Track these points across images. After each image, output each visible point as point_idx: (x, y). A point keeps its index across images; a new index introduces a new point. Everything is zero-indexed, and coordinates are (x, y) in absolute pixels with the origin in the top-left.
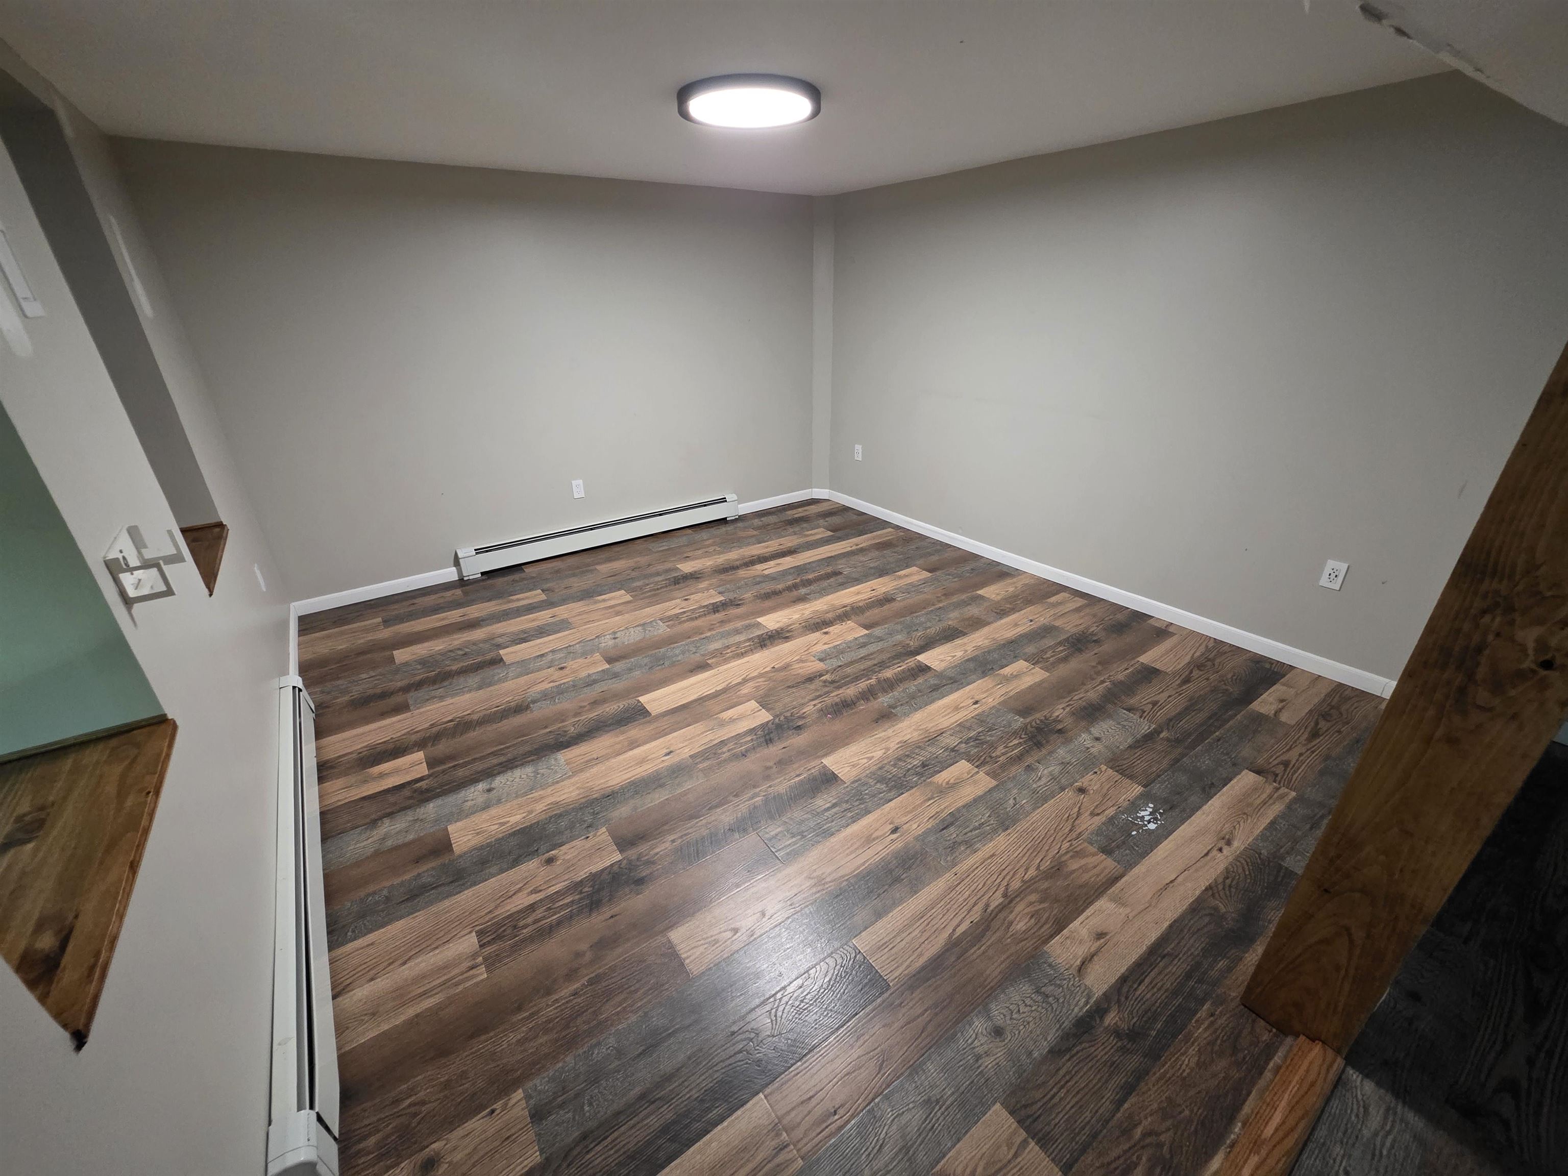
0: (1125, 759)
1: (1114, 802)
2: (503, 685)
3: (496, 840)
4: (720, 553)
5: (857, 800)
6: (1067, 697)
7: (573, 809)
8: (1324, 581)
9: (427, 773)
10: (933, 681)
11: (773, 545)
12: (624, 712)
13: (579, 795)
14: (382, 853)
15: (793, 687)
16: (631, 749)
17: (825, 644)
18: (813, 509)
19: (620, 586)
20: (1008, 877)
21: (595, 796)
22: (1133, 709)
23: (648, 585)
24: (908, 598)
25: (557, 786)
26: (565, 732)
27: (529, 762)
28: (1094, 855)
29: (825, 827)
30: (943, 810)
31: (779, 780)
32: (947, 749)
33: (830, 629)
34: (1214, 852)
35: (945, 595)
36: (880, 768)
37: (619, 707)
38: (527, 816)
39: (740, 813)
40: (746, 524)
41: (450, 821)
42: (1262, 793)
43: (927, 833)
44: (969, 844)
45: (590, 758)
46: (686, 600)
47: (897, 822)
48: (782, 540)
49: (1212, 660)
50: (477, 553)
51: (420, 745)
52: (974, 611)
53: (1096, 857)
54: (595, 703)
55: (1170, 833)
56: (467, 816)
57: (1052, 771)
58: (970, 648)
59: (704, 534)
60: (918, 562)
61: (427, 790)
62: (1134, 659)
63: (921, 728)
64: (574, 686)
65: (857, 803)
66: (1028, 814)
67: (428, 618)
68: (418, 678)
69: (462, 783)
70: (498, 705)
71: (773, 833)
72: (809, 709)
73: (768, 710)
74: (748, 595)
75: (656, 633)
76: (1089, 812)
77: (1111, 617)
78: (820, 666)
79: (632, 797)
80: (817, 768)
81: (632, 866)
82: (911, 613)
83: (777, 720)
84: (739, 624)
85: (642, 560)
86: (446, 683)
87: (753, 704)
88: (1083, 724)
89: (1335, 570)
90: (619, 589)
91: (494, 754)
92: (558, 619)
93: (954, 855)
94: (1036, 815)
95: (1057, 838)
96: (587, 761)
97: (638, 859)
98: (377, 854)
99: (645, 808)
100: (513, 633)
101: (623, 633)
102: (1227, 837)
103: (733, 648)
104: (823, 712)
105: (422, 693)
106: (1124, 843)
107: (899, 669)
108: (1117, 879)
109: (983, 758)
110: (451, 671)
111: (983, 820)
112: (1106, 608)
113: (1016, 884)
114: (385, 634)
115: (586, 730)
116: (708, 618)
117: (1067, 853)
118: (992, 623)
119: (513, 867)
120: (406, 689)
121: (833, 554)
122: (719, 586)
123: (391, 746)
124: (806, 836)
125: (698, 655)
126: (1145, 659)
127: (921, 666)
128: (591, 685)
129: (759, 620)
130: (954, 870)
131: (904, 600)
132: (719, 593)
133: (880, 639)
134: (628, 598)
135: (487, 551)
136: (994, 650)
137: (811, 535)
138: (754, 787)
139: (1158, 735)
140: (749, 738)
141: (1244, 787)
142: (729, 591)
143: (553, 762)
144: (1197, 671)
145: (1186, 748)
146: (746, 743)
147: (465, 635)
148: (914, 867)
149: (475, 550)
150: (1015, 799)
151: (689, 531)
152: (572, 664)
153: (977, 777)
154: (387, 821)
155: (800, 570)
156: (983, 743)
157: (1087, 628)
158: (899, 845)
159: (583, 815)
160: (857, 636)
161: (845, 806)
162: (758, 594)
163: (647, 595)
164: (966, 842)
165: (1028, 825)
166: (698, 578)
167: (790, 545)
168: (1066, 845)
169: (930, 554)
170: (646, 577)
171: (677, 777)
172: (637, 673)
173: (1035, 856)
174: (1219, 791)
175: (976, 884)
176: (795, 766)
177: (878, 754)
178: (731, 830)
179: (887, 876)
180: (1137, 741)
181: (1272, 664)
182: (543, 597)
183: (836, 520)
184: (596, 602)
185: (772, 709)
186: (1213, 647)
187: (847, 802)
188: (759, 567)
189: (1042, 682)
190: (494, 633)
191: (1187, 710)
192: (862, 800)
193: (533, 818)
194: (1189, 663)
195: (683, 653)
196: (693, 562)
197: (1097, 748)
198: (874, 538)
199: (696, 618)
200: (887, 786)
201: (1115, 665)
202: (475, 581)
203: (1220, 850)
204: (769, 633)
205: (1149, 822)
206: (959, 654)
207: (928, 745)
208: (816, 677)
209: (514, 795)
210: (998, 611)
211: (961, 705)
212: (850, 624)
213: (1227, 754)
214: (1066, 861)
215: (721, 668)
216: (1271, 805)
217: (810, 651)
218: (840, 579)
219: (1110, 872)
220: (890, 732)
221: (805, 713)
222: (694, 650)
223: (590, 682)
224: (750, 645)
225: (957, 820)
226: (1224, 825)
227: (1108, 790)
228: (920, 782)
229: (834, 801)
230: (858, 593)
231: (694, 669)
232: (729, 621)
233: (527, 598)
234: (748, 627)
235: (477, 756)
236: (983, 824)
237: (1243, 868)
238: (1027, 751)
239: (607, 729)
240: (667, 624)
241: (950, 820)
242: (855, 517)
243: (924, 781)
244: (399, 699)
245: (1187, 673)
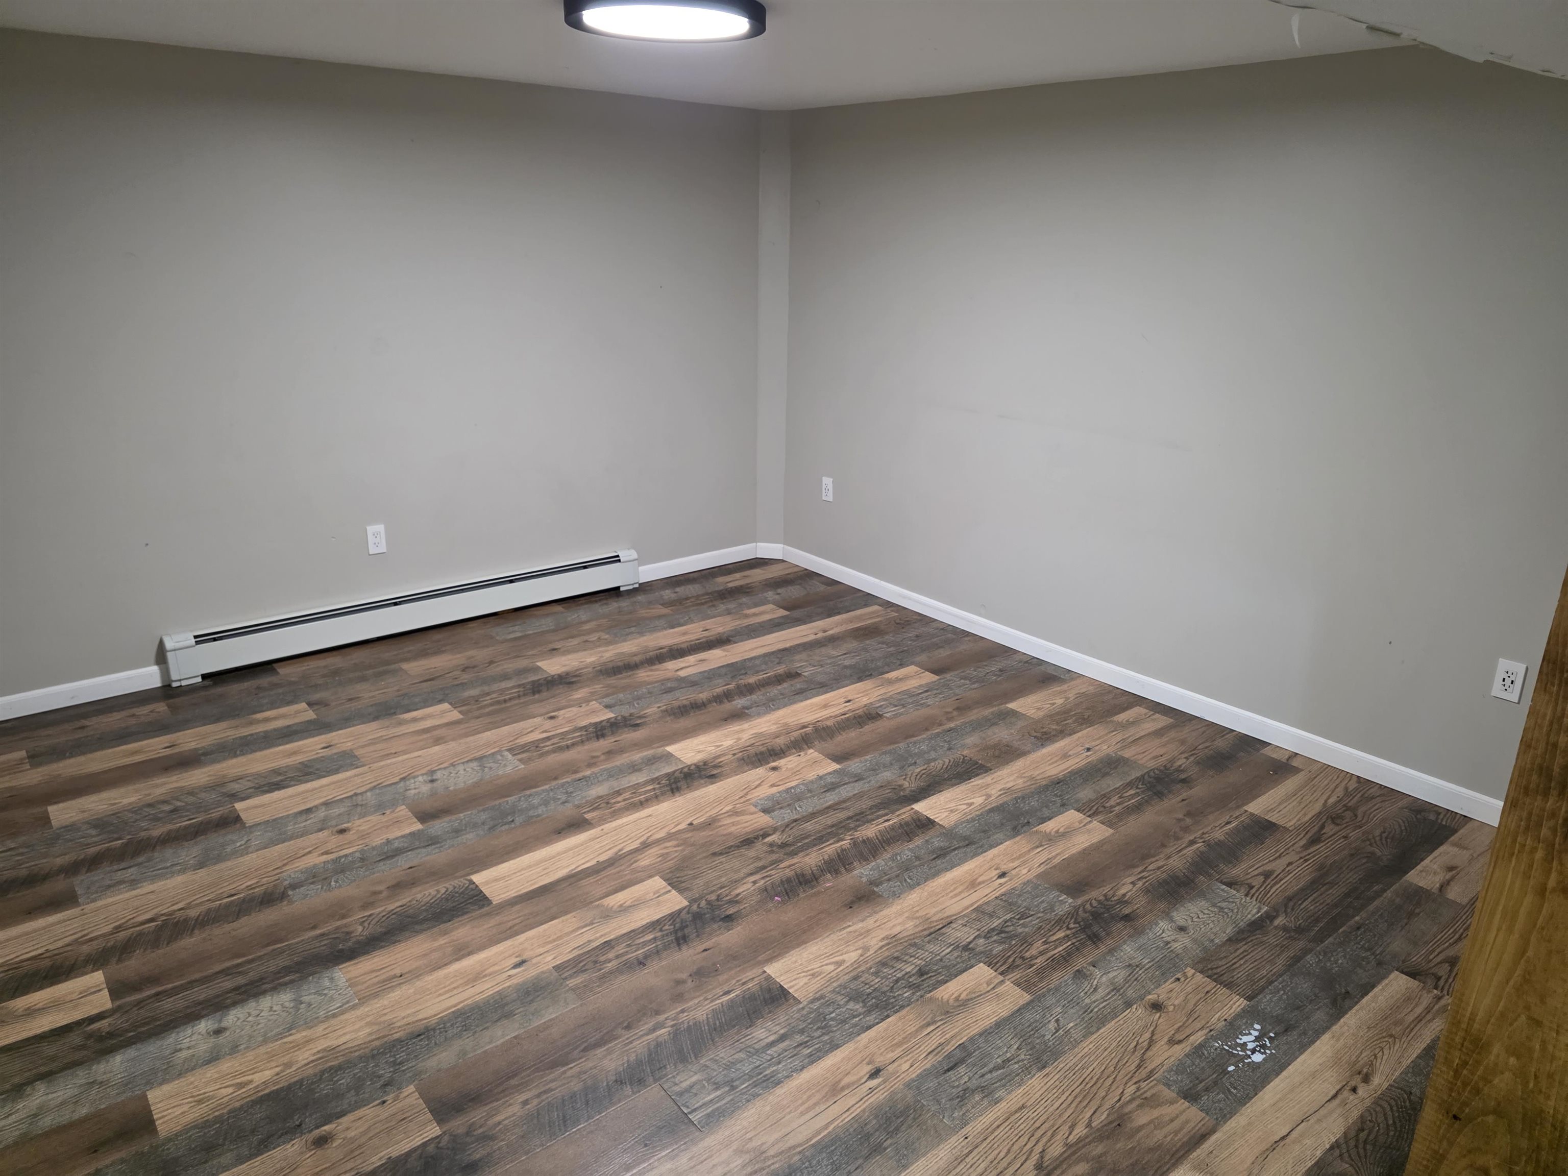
0: (1221, 959)
1: (1203, 1022)
2: (241, 859)
3: (230, 1112)
4: (609, 643)
5: (818, 1028)
6: (1137, 866)
7: (360, 1057)
8: (1497, 690)
9: (108, 1005)
10: (937, 843)
11: (694, 631)
12: (447, 900)
13: (370, 1034)
14: (32, 1139)
15: (721, 854)
16: (457, 960)
17: (773, 786)
18: (758, 575)
19: (440, 697)
20: (1044, 1140)
21: (396, 1036)
22: (1236, 884)
23: (488, 694)
24: (901, 714)
25: (333, 1022)
26: (348, 933)
27: (286, 984)
28: (1172, 1103)
29: (767, 1072)
30: (948, 1042)
31: (696, 1001)
32: (958, 947)
33: (781, 762)
34: (1346, 1093)
35: (958, 709)
36: (856, 978)
37: (438, 891)
38: (282, 1071)
39: (633, 1055)
40: (652, 597)
41: (150, 1084)
42: (1417, 1005)
43: (925, 1076)
44: (987, 1091)
45: (387, 975)
46: (552, 718)
47: (879, 1061)
48: (708, 623)
49: (1353, 810)
50: (197, 643)
51: (97, 961)
52: (1001, 734)
53: (1175, 1106)
54: (398, 887)
55: (1283, 1067)
56: (180, 1075)
57: (1114, 978)
58: (994, 791)
59: (582, 613)
60: (918, 659)
61: (111, 1035)
62: (1238, 807)
63: (918, 915)
64: (362, 860)
65: (819, 1033)
66: (1077, 1043)
67: (110, 751)
68: (92, 850)
69: (171, 1021)
70: (233, 892)
71: (684, 1085)
72: (746, 888)
73: (681, 891)
74: (652, 710)
75: (500, 773)
76: (1166, 1039)
77: (1207, 744)
78: (763, 820)
79: (459, 1035)
80: (756, 981)
81: (457, 1144)
82: (906, 738)
83: (695, 907)
84: (637, 756)
85: (479, 655)
86: (141, 859)
87: (657, 883)
88: (1162, 906)
89: (1510, 674)
90: (441, 701)
91: (225, 972)
92: (335, 751)
93: (964, 1109)
94: (1087, 1046)
95: (1119, 1078)
96: (384, 981)
97: (468, 1134)
98: (25, 1140)
99: (479, 1052)
100: (258, 775)
101: (446, 773)
102: (1365, 1070)
103: (627, 795)
104: (768, 893)
105: (98, 876)
106: (1215, 1083)
107: (886, 824)
108: (1203, 1137)
109: (1011, 960)
110: (149, 839)
111: (1008, 1055)
112: (1201, 730)
113: (1056, 1150)
114: (32, 777)
115: (383, 930)
116: (587, 746)
117: (1130, 1101)
118: (1029, 752)
119: (259, 1153)
120: (73, 869)
121: (788, 645)
122: (607, 696)
123: (47, 963)
124: (737, 1087)
125: (569, 805)
126: (1256, 807)
127: (919, 820)
128: (393, 857)
129: (669, 749)
130: (964, 1131)
131: (895, 716)
132: (607, 707)
133: (858, 778)
134: (455, 715)
135: (215, 640)
136: (1032, 794)
137: (755, 615)
138: (657, 1013)
139: (1272, 921)
140: (650, 937)
141: (1392, 997)
142: (621, 703)
143: (327, 983)
144: (1332, 826)
145: (1310, 941)
146: (645, 944)
147: (174, 778)
148: (903, 1128)
149: (195, 637)
150: (1057, 1021)
151: (558, 608)
152: (360, 825)
153: (1001, 989)
154: (41, 1087)
155: (735, 669)
156: (1011, 938)
157: (1172, 761)
158: (880, 1096)
159: (376, 1066)
160: (822, 772)
161: (799, 1038)
162: (669, 707)
163: (487, 710)
164: (982, 1088)
165: (1076, 1059)
166: (572, 683)
167: (721, 630)
168: (1131, 1090)
169: (937, 646)
170: (485, 681)
171: (532, 1001)
172: (469, 837)
173: (1085, 1107)
174: (1357, 1003)
175: (996, 1152)
176: (721, 978)
177: (852, 956)
178: (620, 1082)
179: (861, 1144)
180: (1241, 931)
181: (1440, 814)
182: (310, 715)
183: (794, 592)
184: (401, 723)
185: (686, 889)
186: (1356, 789)
187: (802, 1032)
188: (671, 666)
189: (1102, 843)
190: (224, 776)
191: (1314, 885)
192: (826, 1029)
193: (291, 1075)
194: (1320, 813)
195: (546, 803)
196: (563, 658)
197: (1181, 943)
198: (851, 621)
199: (568, 747)
200: (864, 1007)
201: (1211, 817)
202: (192, 689)
203: (1354, 1090)
204: (686, 770)
205: (1253, 1051)
206: (978, 800)
207: (929, 942)
208: (757, 838)
209: (261, 1039)
210: (1038, 735)
211: (980, 879)
212: (812, 753)
213: (1369, 949)
214: (1130, 1112)
215: (607, 826)
216: (1429, 1021)
217: (749, 797)
218: (798, 684)
219: (1193, 1128)
220: (870, 922)
221: (739, 894)
222: (564, 797)
223: (390, 853)
224: (654, 789)
225: (970, 1055)
226: (1361, 1053)
227: (1196, 1005)
228: (915, 997)
229: (782, 1031)
230: (825, 706)
231: (563, 829)
232: (621, 751)
233: (283, 716)
234: (651, 761)
235: (197, 976)
236: (1008, 1060)
237: (1385, 1114)
238: (1078, 949)
239: (417, 927)
240: (520, 757)
241: (959, 1054)
242: (822, 588)
243: (921, 997)
244: (59, 885)
245: (1316, 828)
